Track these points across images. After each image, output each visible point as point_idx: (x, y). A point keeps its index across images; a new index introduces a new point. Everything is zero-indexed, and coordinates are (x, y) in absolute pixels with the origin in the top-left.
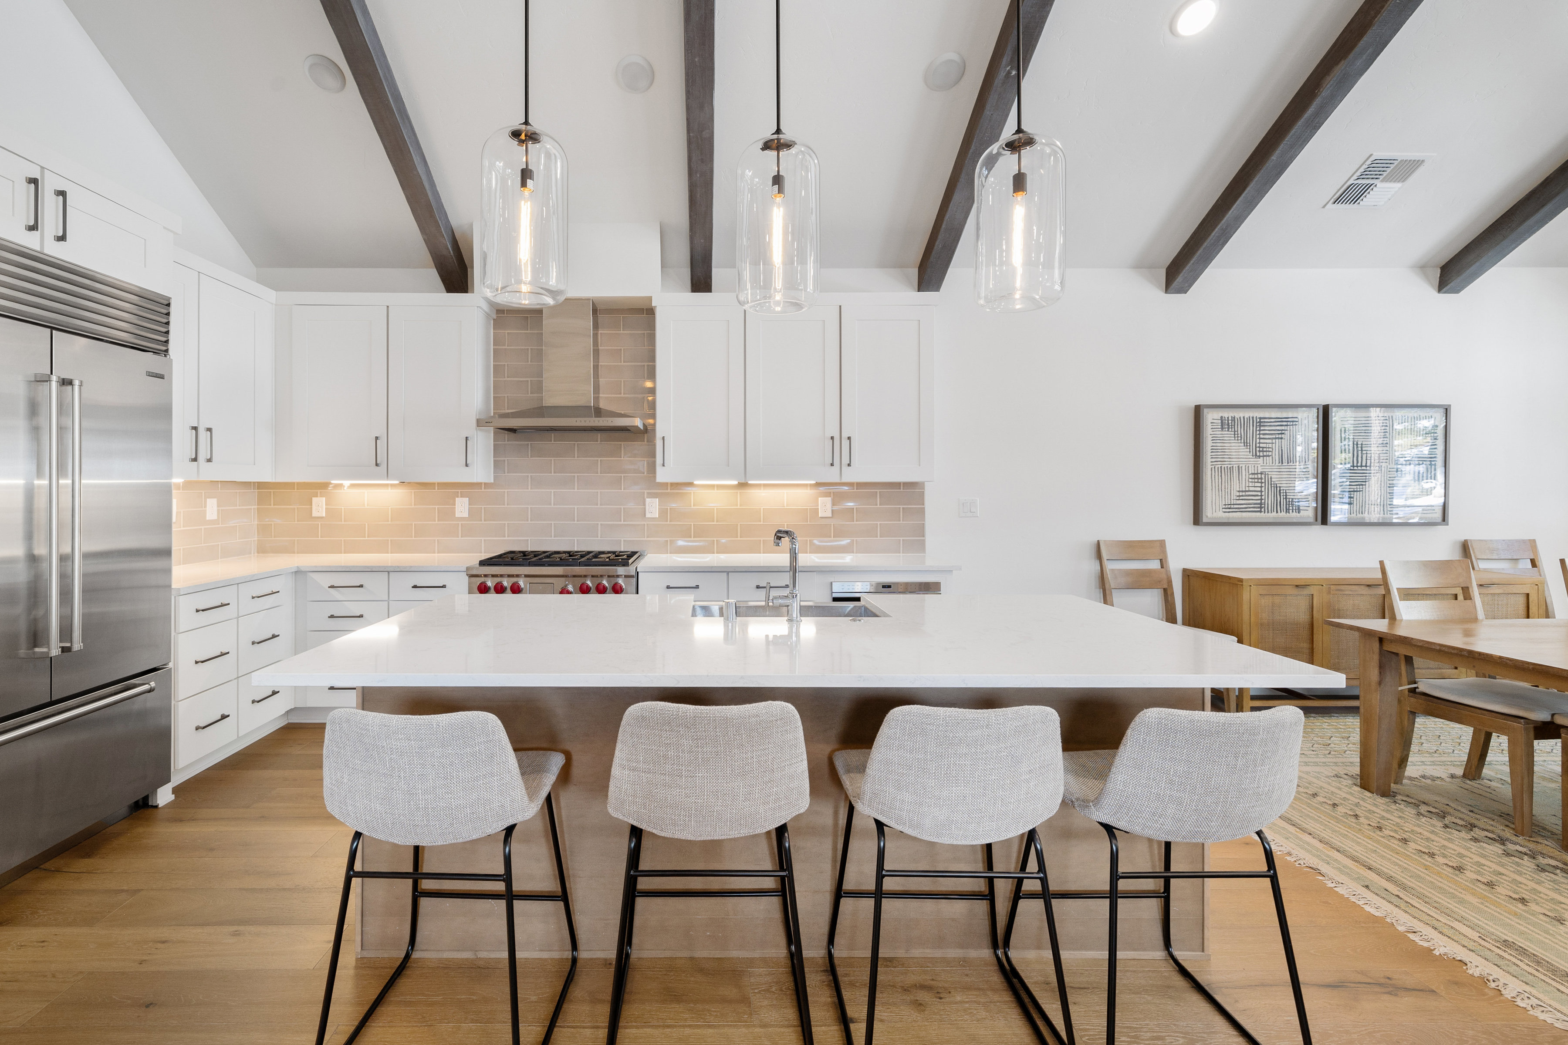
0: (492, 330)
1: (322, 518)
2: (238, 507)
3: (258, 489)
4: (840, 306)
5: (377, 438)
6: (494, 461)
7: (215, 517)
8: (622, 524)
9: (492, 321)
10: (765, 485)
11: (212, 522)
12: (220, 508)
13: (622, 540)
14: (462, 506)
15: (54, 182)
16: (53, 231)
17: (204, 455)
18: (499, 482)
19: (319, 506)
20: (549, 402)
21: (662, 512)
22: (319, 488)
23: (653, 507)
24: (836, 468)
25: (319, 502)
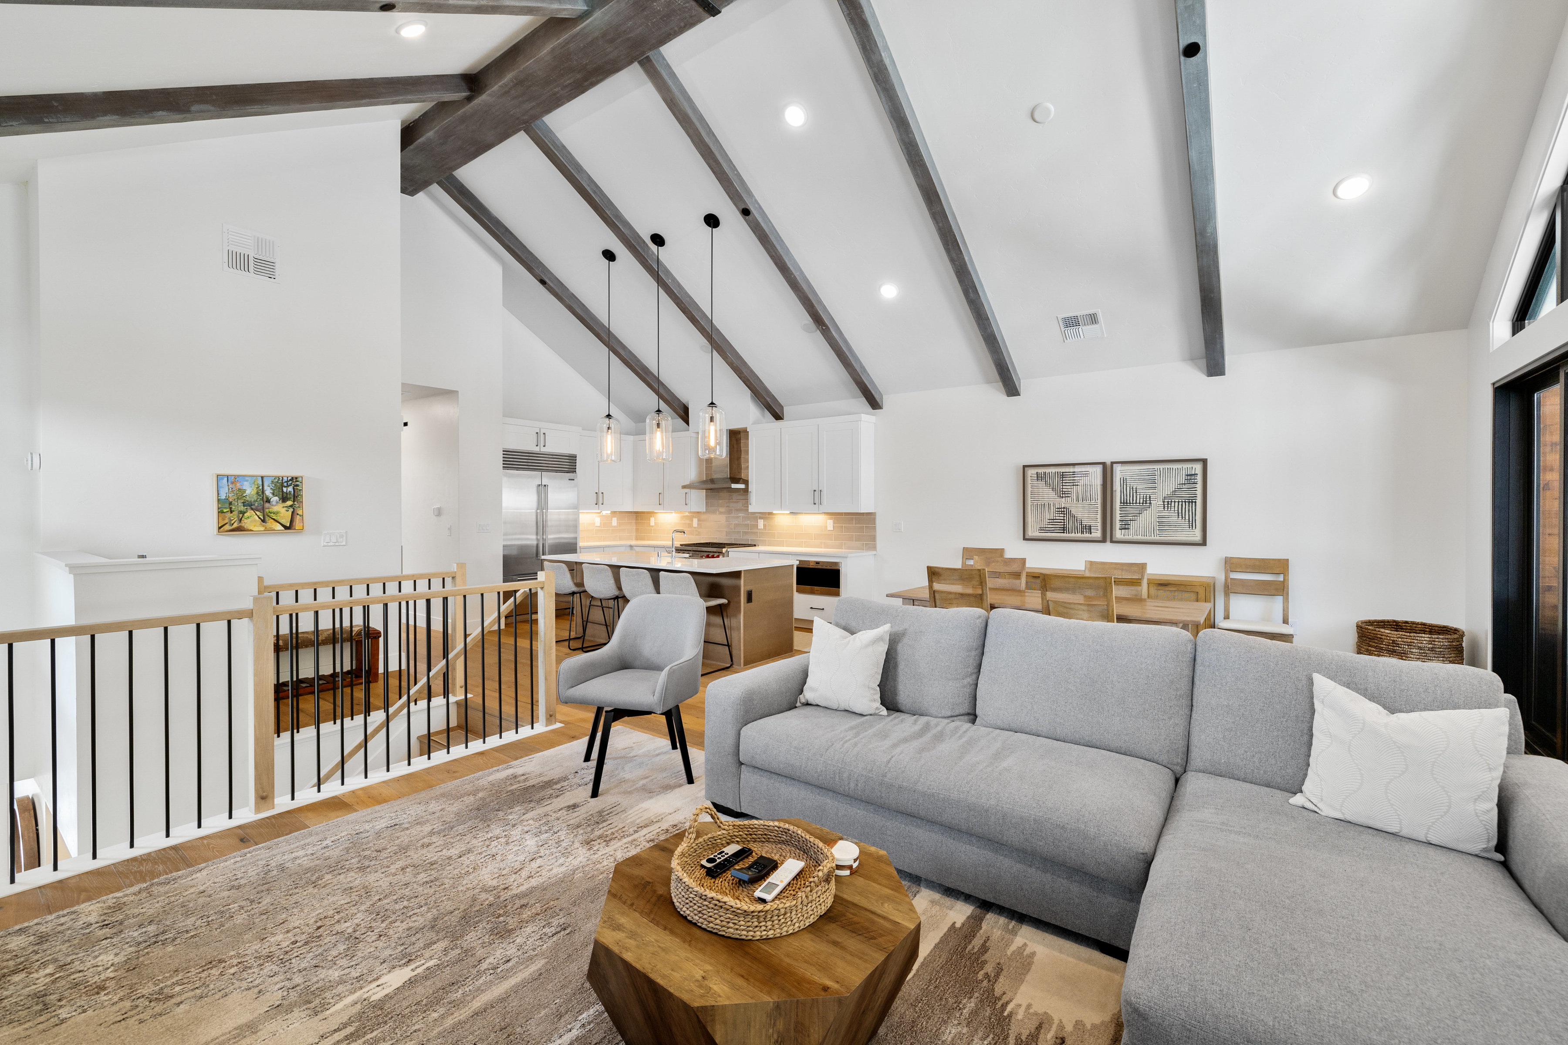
1: (654, 524)
2: (626, 521)
5: (659, 494)
6: (705, 502)
7: (615, 525)
8: (749, 532)
11: (614, 527)
12: (618, 522)
13: (749, 539)
14: (695, 521)
15: (543, 431)
16: (542, 444)
17: (601, 502)
18: (707, 512)
19: (652, 521)
20: (715, 476)
21: (764, 525)
22: (651, 514)
23: (761, 523)
24: (817, 505)
25: (652, 520)
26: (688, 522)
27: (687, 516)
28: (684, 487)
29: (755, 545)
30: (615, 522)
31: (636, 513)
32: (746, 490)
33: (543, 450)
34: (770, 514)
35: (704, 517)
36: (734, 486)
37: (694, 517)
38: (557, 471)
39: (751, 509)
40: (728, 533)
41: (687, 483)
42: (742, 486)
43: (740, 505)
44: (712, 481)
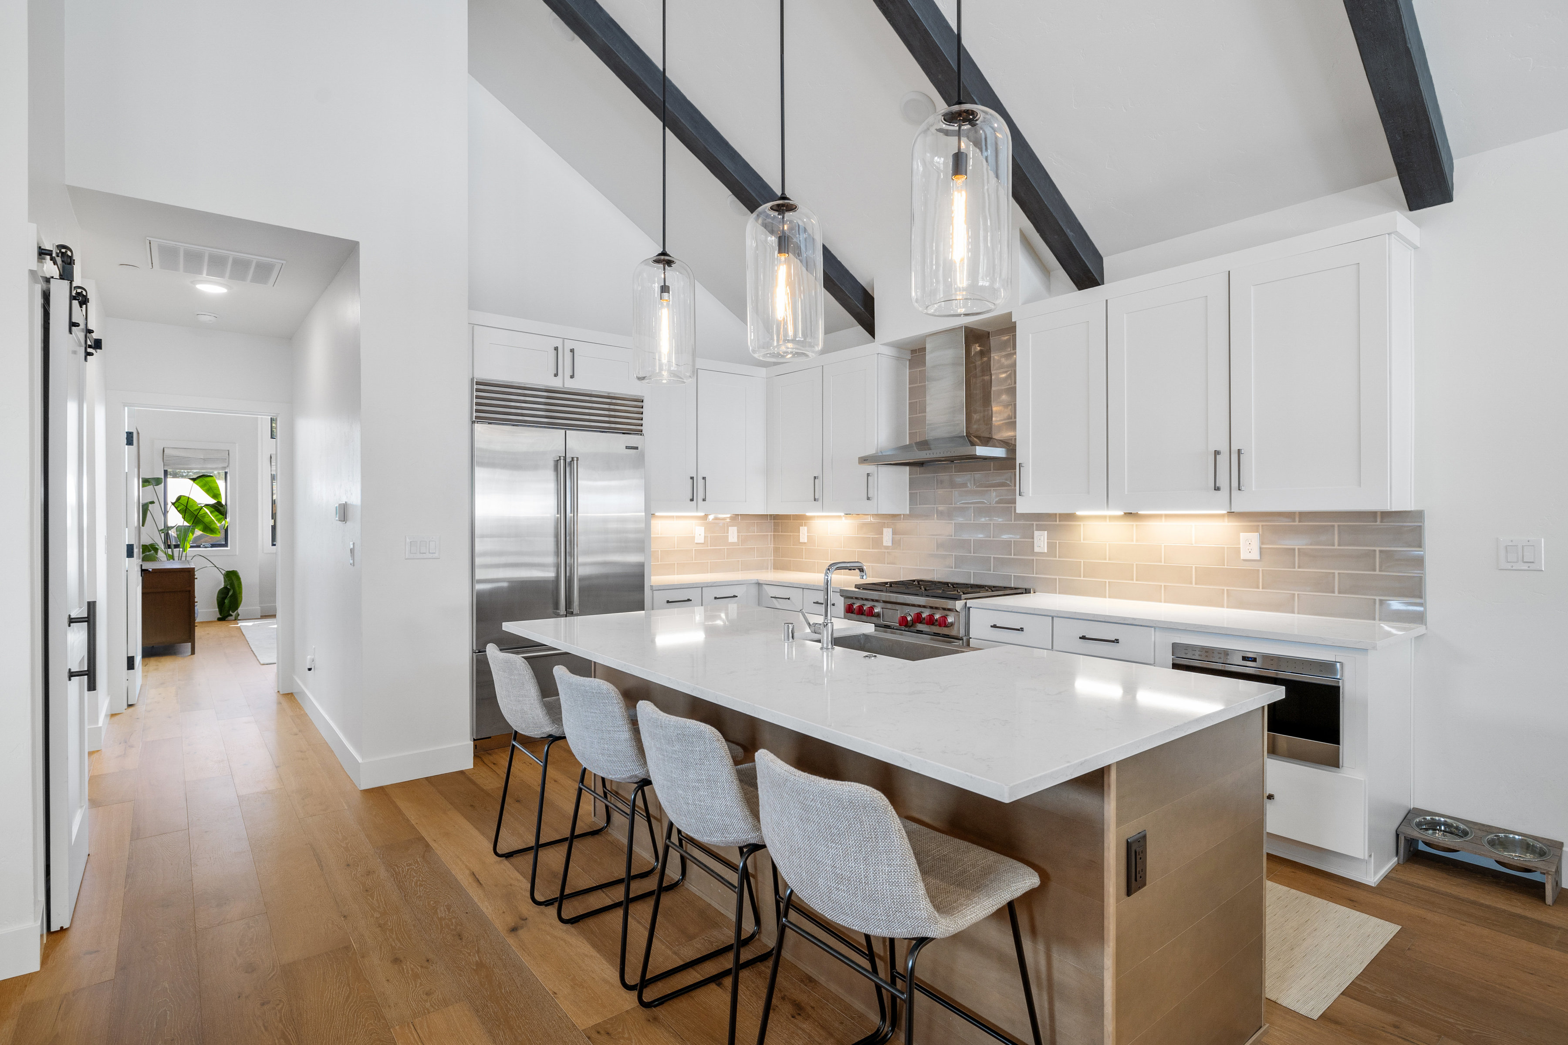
0: (908, 370)
1: (805, 543)
2: (756, 534)
3: (774, 520)
4: (1229, 271)
5: (815, 478)
6: (910, 493)
7: (735, 540)
8: (1013, 559)
9: (908, 362)
10: (1167, 516)
11: (733, 544)
12: (740, 534)
13: (1012, 576)
14: (887, 536)
15: (569, 345)
16: (568, 373)
17: (701, 496)
18: (912, 515)
19: (804, 534)
20: (931, 435)
21: (1051, 546)
22: (800, 519)
23: (1041, 541)
24: (1224, 493)
25: (803, 531)
26: (872, 535)
27: (870, 524)
28: (864, 460)
29: (1027, 591)
30: (733, 534)
31: (775, 517)
32: (1009, 463)
33: (571, 385)
34: (1070, 517)
35: (902, 525)
36: (981, 451)
37: (883, 525)
38: (603, 430)
39: (1023, 506)
40: (959, 561)
41: (871, 451)
42: (999, 452)
43: (994, 496)
44: (924, 445)
